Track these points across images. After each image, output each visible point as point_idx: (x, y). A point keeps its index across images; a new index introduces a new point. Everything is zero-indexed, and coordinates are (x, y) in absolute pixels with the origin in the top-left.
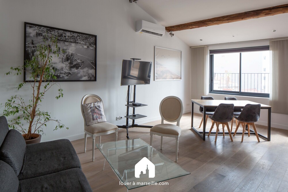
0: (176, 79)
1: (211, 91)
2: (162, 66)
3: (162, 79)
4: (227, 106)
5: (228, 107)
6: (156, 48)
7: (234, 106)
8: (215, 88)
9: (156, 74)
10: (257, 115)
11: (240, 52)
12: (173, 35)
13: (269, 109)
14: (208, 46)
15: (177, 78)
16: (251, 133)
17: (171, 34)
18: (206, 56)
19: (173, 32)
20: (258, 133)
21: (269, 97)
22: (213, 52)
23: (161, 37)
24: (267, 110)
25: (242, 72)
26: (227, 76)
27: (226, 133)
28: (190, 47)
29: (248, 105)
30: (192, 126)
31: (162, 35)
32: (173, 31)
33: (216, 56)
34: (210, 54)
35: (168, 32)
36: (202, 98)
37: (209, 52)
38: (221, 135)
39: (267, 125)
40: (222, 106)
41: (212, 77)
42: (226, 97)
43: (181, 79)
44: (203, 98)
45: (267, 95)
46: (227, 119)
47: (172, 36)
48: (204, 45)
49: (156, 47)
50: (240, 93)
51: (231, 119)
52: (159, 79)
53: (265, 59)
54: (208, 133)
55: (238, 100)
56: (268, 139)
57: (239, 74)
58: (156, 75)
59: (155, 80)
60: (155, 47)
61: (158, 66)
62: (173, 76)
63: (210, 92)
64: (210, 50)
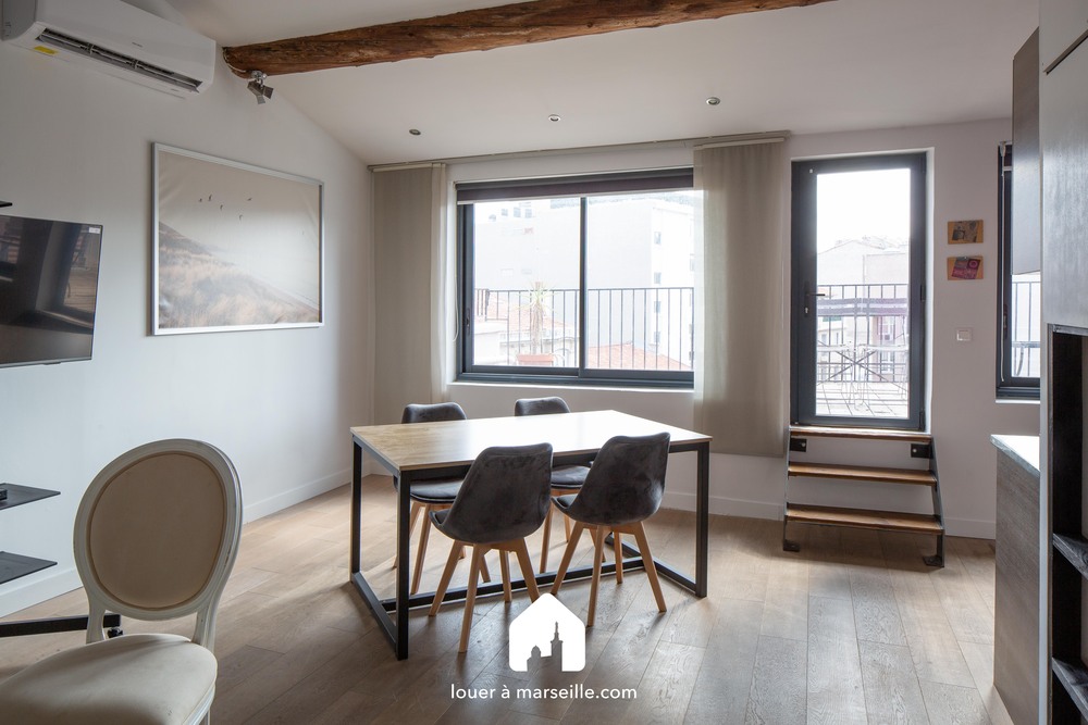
0: (290, 321)
1: (464, 371)
2: (203, 256)
3: (204, 326)
4: (520, 459)
5: (522, 465)
6: (165, 154)
7: (554, 451)
8: (482, 356)
9: (165, 295)
10: (653, 482)
11: (583, 195)
12: (269, 92)
13: (702, 449)
14: (448, 163)
15: (298, 317)
16: (626, 566)
17: (257, 87)
18: (442, 209)
19: (268, 81)
20: (654, 559)
21: (692, 386)
22: (469, 192)
23: (193, 92)
24: (694, 454)
25: (589, 284)
26: (534, 301)
27: (516, 585)
28: (370, 168)
29: (616, 442)
30: (355, 567)
31: (197, 83)
32: (270, 73)
33: (483, 210)
34: (460, 203)
35: (240, 74)
36: (407, 417)
37: (452, 192)
38: (494, 600)
39: (692, 507)
40: (497, 459)
41: (467, 306)
42: (524, 400)
43: (320, 321)
44: (413, 417)
45: (685, 379)
46: (518, 522)
47: (261, 101)
48: (433, 161)
49: (158, 148)
50: (582, 375)
51: (537, 519)
52: (187, 325)
53: (658, 242)
54: (428, 599)
55: (572, 411)
56: (698, 590)
57: (578, 293)
58: (165, 303)
59: (157, 331)
60: (152, 147)
61: (179, 252)
62: (275, 309)
63: (458, 377)
64: (458, 186)
